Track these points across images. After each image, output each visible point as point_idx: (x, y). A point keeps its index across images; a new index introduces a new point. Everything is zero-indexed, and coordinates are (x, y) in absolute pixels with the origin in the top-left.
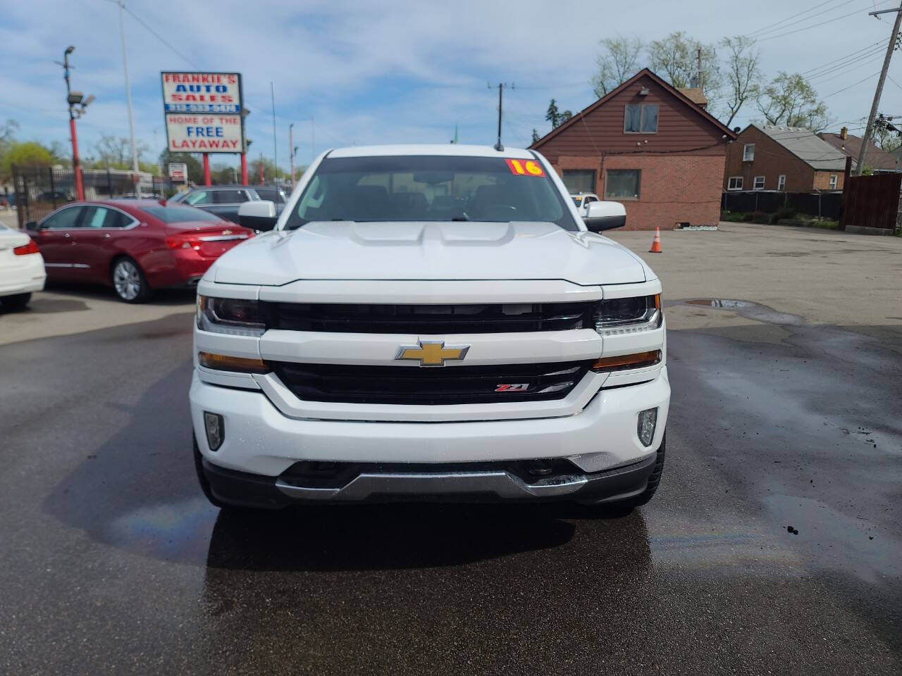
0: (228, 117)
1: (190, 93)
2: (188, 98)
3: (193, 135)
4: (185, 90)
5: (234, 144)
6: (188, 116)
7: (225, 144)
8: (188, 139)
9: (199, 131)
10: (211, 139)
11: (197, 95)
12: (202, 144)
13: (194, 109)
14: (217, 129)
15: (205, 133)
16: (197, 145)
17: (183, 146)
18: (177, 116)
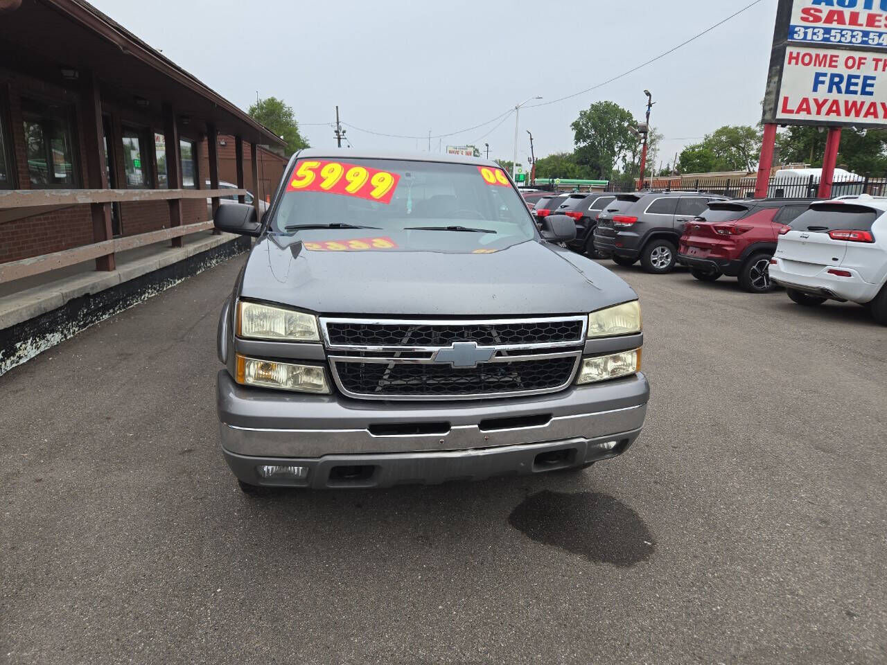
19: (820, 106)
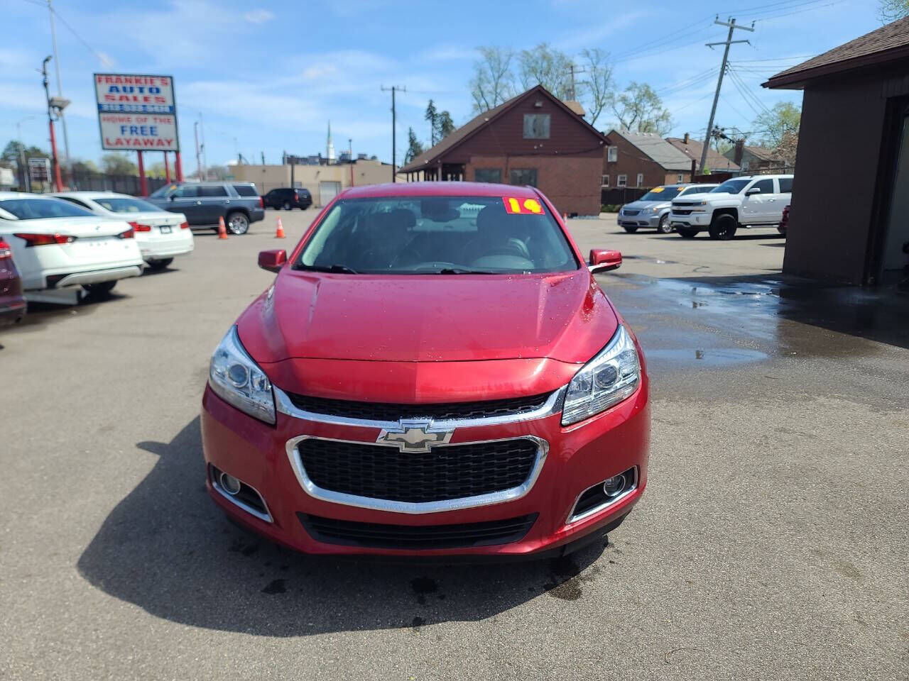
0: (163, 117)
1: (123, 94)
2: (121, 98)
3: (127, 134)
4: (118, 91)
5: (169, 143)
6: (122, 116)
7: (160, 142)
8: (122, 137)
9: (133, 130)
10: (146, 138)
11: (130, 96)
12: (137, 142)
13: (127, 109)
14: (151, 128)
15: (139, 131)
16: (132, 142)
17: (117, 143)
18: (109, 115)
19: (128, 142)
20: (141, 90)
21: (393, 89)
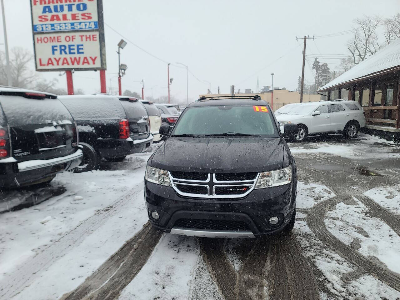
0: (88, 34)
1: (54, 13)
2: (52, 19)
3: (57, 53)
4: (50, 11)
5: (94, 60)
6: (52, 35)
7: (86, 61)
8: (52, 57)
9: (63, 49)
10: (73, 56)
11: (60, 15)
12: (65, 61)
13: (57, 28)
14: (78, 46)
15: (67, 50)
16: (61, 62)
17: (48, 64)
18: (43, 36)
19: (58, 62)
20: (70, 9)
21: (305, 38)
